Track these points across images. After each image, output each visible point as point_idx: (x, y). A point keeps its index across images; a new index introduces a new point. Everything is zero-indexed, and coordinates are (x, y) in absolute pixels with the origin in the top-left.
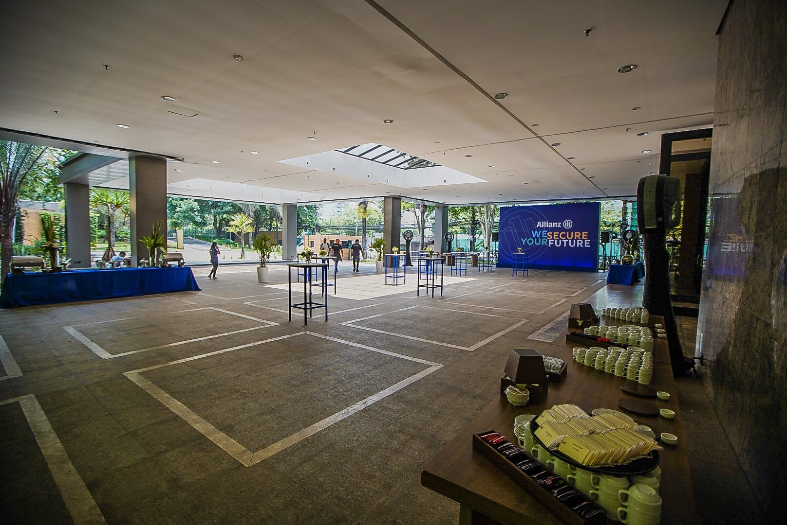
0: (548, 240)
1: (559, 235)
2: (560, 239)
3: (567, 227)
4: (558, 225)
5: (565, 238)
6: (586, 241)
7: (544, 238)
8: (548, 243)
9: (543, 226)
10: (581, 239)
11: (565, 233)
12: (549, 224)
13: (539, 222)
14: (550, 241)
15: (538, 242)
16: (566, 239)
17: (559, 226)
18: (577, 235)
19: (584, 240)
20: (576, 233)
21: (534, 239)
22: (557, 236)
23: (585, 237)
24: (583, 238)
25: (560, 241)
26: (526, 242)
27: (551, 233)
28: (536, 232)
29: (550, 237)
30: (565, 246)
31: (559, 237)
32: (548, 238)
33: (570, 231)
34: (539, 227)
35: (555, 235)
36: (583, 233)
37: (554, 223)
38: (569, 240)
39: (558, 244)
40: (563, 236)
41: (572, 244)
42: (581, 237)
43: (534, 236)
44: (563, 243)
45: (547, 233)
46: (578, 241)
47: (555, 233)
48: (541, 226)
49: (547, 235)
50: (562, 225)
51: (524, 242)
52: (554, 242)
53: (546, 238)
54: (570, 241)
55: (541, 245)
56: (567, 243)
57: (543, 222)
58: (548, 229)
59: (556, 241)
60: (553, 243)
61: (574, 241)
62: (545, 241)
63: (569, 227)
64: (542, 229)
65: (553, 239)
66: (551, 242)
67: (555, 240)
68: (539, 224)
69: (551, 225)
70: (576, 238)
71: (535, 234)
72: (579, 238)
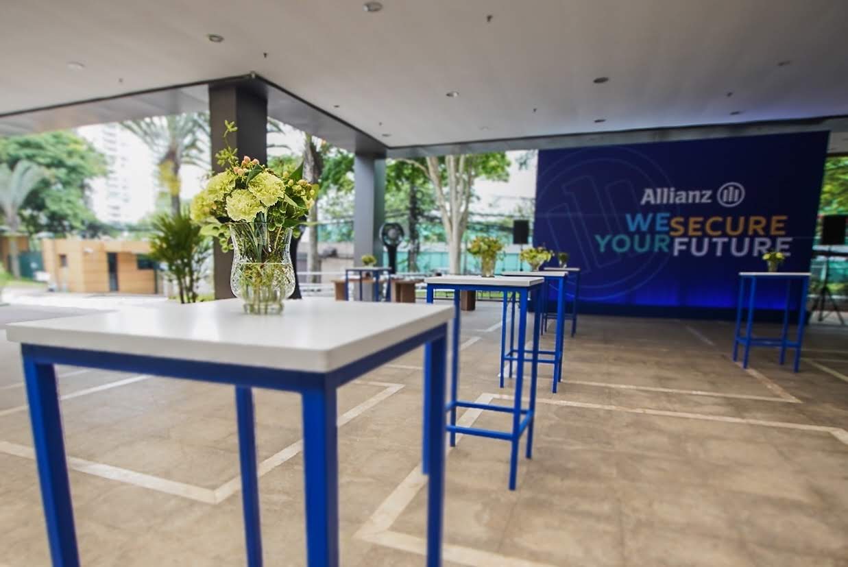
0: (672, 239)
1: (703, 224)
2: (705, 235)
3: (727, 203)
4: (704, 197)
5: (719, 233)
6: (779, 240)
7: (660, 233)
8: (671, 246)
9: (659, 201)
10: (767, 235)
11: (720, 219)
12: (676, 196)
13: (649, 191)
14: (677, 240)
15: (642, 245)
16: (724, 235)
17: (704, 200)
18: (756, 223)
19: (774, 239)
20: (753, 219)
21: (631, 235)
22: (698, 226)
23: (778, 229)
24: (773, 232)
25: (706, 240)
26: (609, 245)
27: (681, 220)
28: (639, 217)
29: (676, 230)
30: (719, 253)
31: (702, 229)
32: (672, 233)
33: (735, 213)
34: (648, 203)
35: (691, 226)
36: (775, 218)
37: (691, 193)
38: (730, 237)
39: (699, 248)
40: (715, 226)
41: (740, 248)
42: (767, 229)
43: (632, 228)
44: (713, 246)
45: (669, 219)
46: (757, 240)
47: (692, 220)
48: (653, 202)
49: (668, 225)
50: (713, 197)
51: (602, 243)
52: (688, 244)
53: (667, 233)
54: (734, 241)
55: (651, 251)
56: (726, 246)
57: (659, 191)
58: (673, 209)
59: (694, 241)
60: (684, 247)
61: (747, 241)
62: (662, 240)
63: (733, 202)
64: (656, 209)
65: (685, 235)
66: (681, 244)
67: (691, 238)
68: (649, 196)
69: (683, 198)
70: (750, 233)
71: (637, 222)
72: (761, 233)
